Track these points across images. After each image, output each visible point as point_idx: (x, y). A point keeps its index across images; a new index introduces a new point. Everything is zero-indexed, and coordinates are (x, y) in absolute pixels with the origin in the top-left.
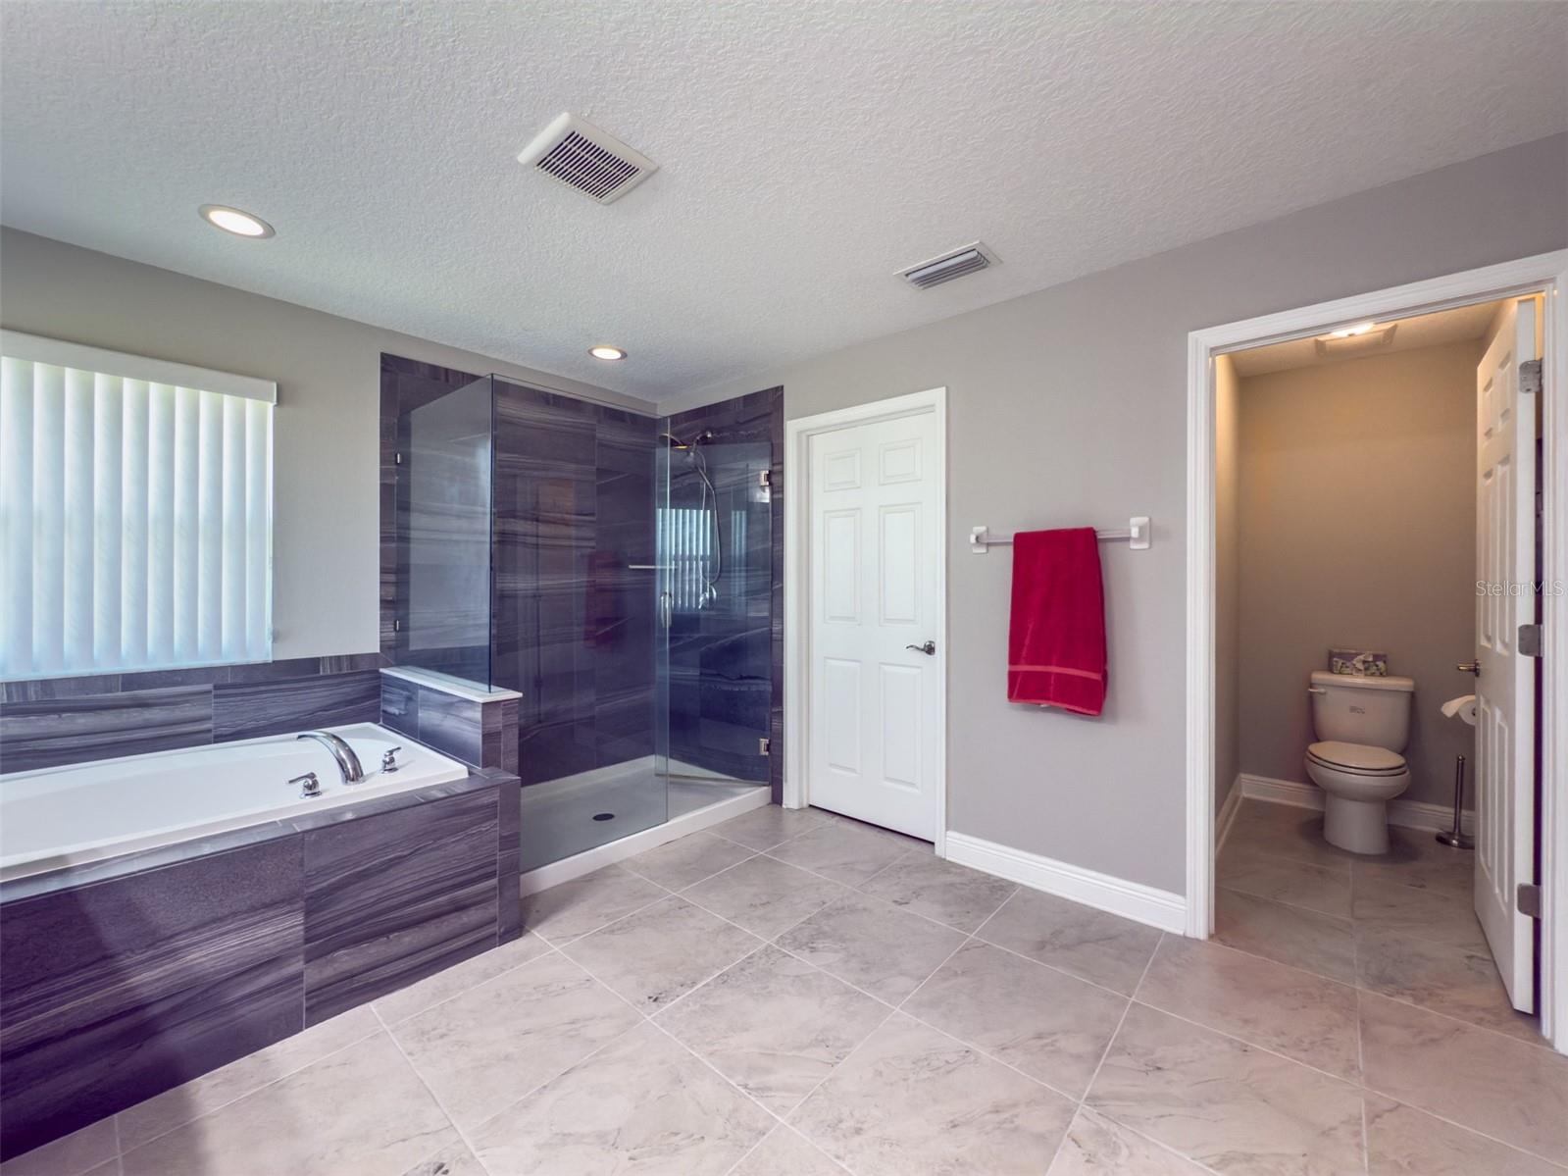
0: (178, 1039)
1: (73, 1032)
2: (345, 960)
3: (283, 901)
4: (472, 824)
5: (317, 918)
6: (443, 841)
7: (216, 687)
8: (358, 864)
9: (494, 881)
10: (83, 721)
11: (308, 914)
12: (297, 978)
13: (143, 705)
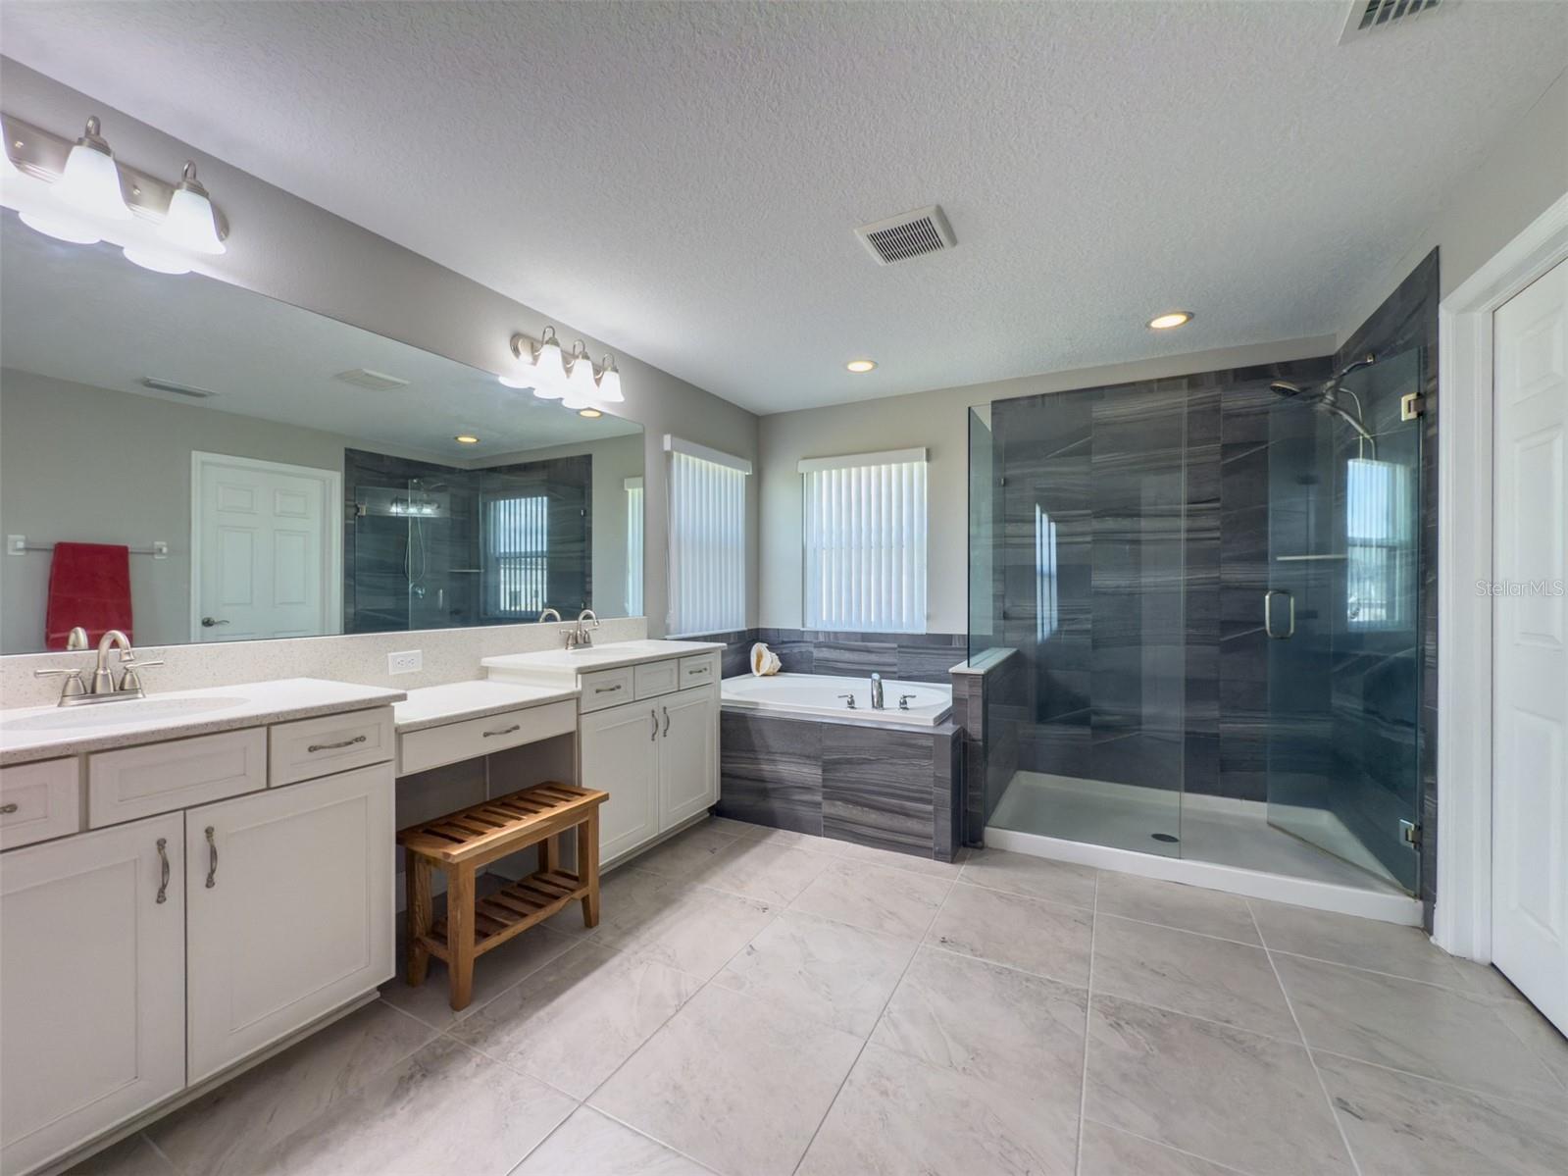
0: (777, 805)
1: (746, 778)
2: (840, 809)
3: (814, 757)
4: (914, 757)
5: (830, 776)
6: (895, 761)
7: (899, 647)
8: (846, 753)
9: (930, 808)
10: (847, 656)
11: (824, 771)
12: (818, 805)
13: (869, 651)
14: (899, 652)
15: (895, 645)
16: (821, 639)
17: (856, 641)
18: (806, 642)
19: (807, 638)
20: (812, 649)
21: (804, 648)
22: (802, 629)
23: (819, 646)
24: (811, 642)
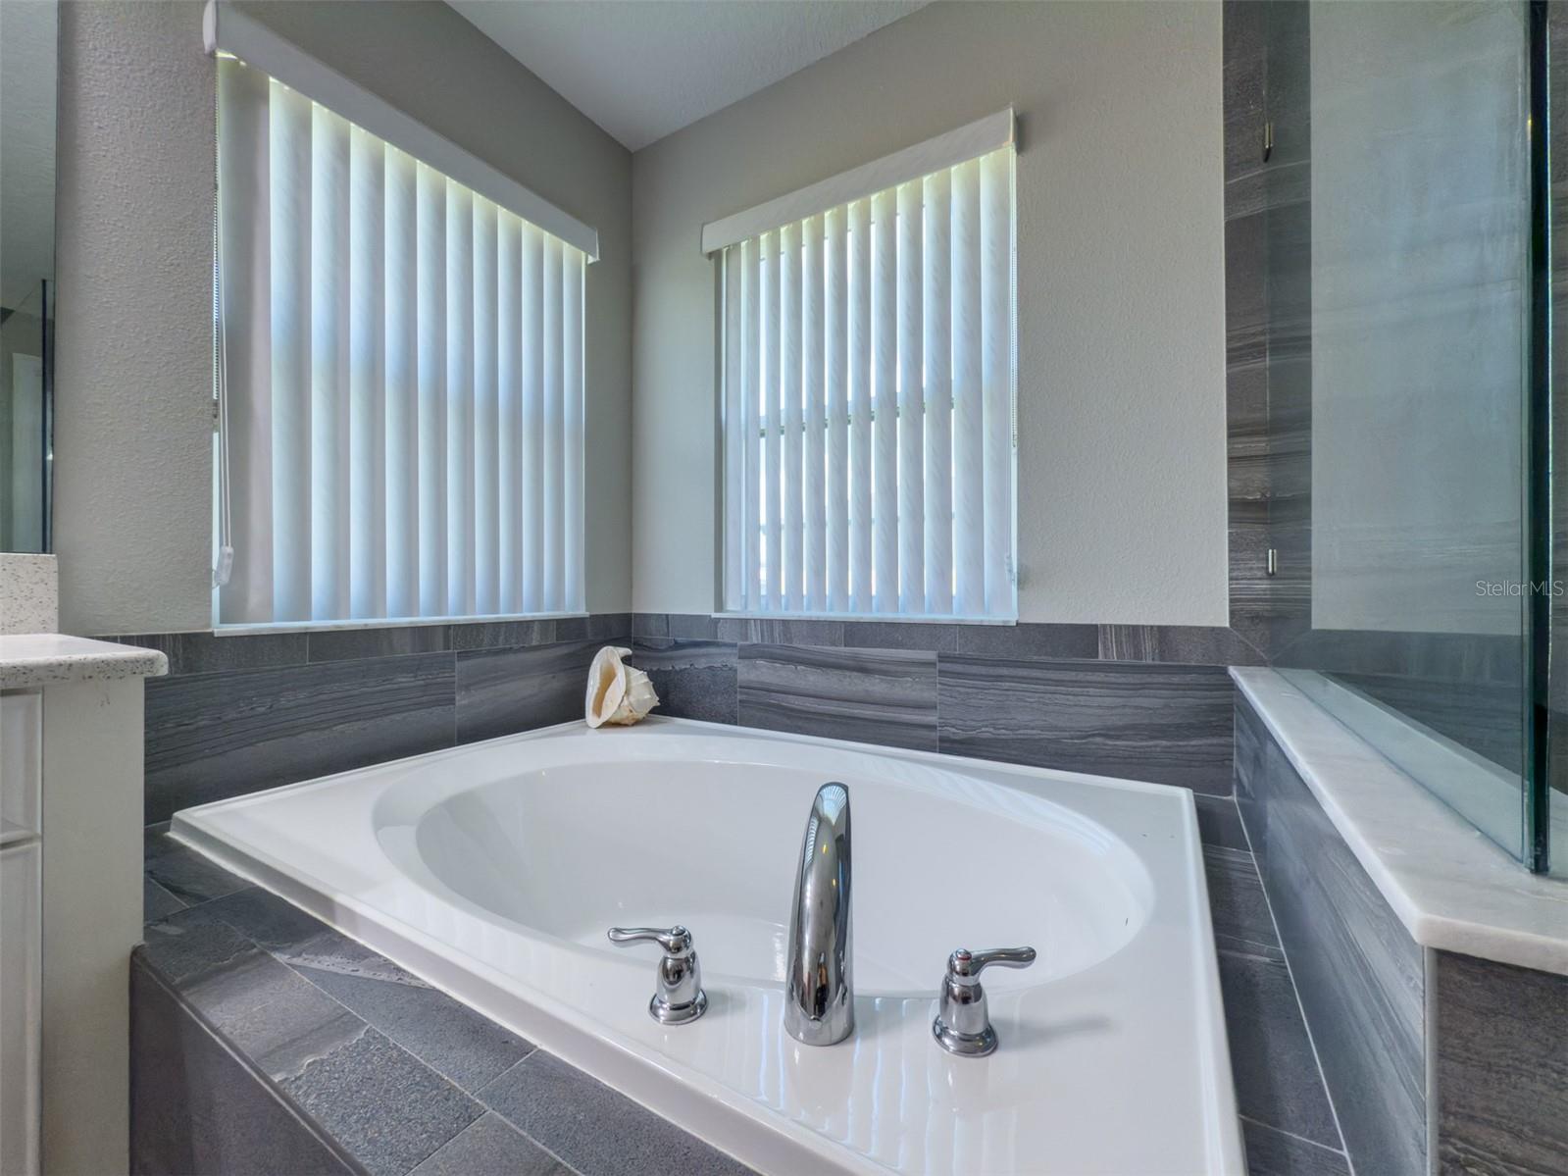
7: (942, 658)
13: (863, 668)
14: (942, 673)
15: (931, 655)
16: (755, 638)
17: (833, 644)
18: (725, 645)
19: (724, 636)
20: (734, 662)
21: (718, 658)
22: (715, 615)
23: (749, 654)
24: (734, 646)
